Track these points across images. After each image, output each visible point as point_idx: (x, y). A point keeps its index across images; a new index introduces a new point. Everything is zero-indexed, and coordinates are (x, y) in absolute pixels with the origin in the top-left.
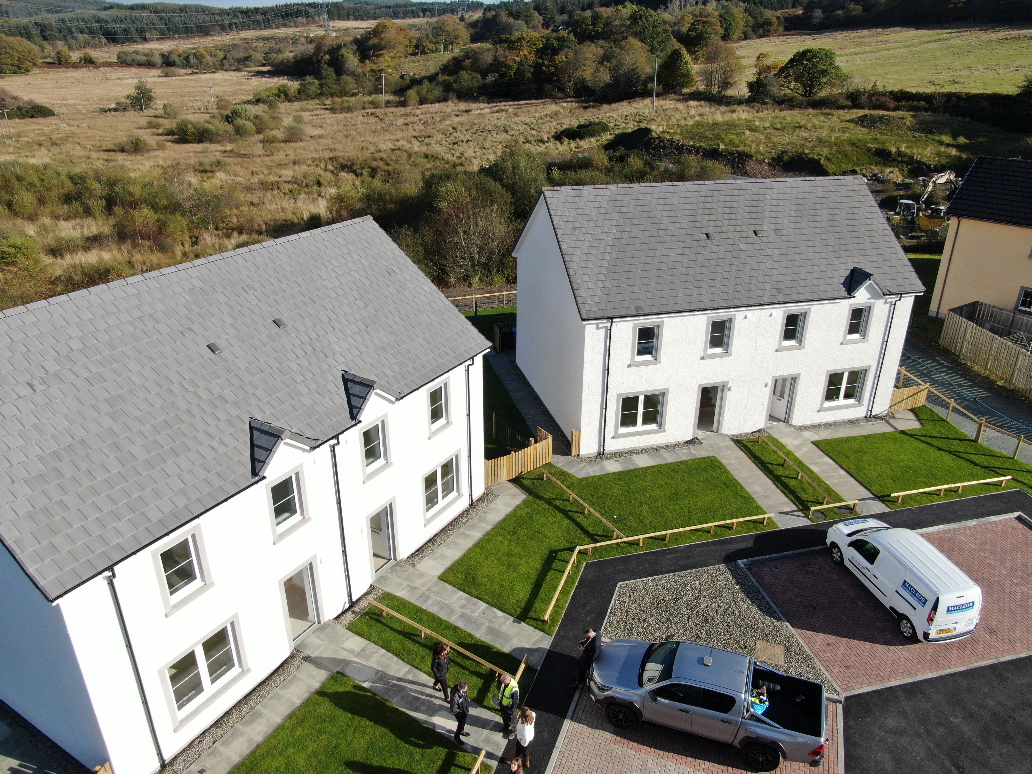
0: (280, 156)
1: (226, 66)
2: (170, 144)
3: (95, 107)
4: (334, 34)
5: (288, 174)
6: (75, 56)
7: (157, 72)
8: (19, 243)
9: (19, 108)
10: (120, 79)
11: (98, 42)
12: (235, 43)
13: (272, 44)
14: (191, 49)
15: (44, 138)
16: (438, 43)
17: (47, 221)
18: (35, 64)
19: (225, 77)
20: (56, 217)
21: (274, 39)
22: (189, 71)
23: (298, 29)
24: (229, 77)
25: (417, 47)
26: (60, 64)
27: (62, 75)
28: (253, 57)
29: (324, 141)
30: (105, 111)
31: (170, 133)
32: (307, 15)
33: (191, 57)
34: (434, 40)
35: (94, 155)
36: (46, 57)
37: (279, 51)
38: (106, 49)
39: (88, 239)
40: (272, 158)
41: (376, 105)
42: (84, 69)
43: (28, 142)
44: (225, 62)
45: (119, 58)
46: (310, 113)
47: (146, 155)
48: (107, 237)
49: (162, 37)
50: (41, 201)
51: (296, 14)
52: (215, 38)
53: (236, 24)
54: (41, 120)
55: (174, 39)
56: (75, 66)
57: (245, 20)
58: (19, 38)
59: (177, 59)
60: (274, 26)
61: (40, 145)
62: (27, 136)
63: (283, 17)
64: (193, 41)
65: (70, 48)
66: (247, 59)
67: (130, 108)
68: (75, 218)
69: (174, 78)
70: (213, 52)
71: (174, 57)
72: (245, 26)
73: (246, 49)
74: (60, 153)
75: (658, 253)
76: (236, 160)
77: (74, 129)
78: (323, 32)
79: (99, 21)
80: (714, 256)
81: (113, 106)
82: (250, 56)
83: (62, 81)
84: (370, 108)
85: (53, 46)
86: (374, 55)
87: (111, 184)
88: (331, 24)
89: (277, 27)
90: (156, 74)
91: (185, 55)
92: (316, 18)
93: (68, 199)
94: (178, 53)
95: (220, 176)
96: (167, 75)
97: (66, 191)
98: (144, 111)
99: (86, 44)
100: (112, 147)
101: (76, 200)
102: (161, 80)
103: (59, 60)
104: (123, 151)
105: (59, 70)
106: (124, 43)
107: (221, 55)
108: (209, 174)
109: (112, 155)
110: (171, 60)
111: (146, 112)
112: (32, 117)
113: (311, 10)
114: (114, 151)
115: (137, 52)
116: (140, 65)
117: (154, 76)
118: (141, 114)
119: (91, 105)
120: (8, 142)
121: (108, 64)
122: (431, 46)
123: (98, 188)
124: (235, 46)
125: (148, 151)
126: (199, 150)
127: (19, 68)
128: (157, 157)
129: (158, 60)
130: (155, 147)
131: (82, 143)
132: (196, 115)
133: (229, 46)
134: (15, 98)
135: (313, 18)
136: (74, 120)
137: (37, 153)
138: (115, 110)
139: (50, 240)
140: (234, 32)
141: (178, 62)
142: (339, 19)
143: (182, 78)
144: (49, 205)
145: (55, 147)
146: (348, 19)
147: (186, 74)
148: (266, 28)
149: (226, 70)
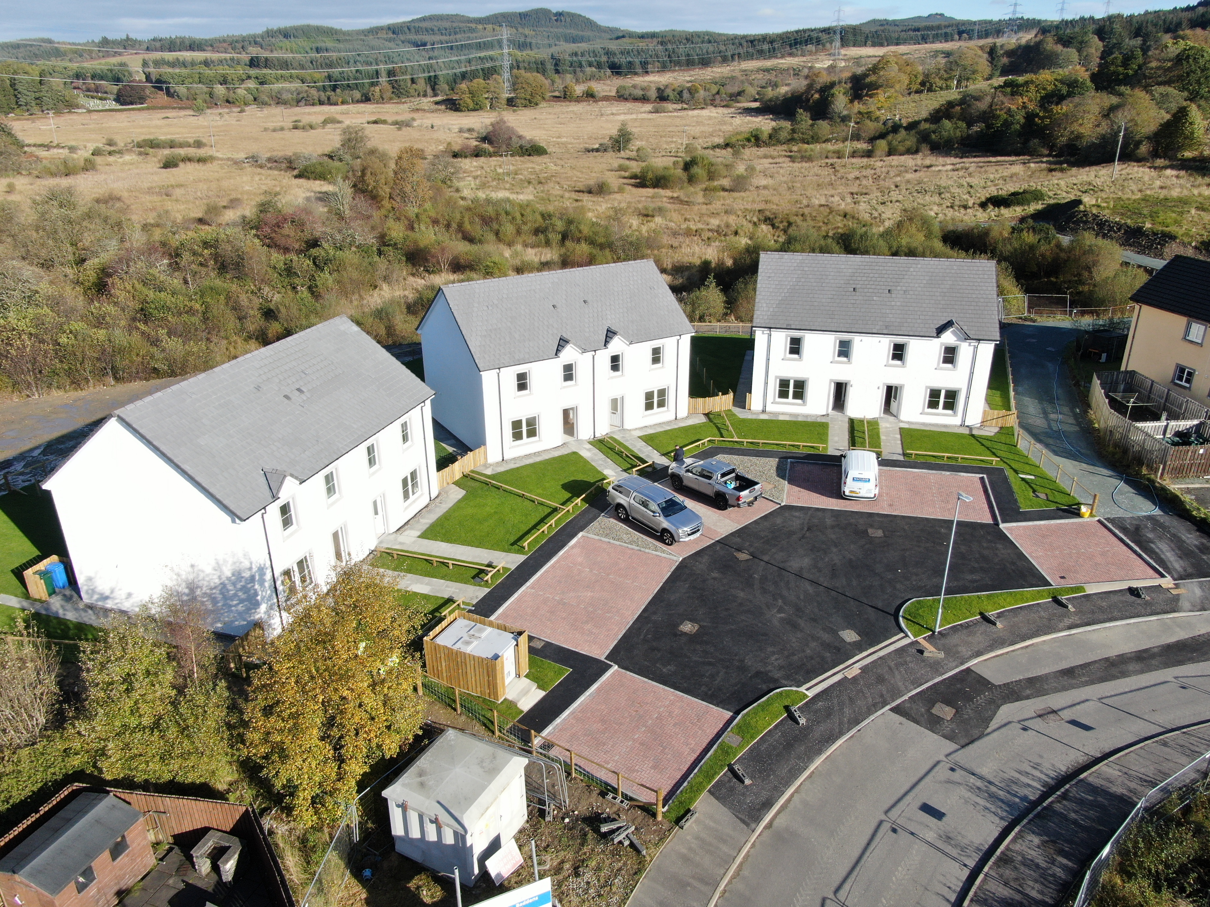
0: (717, 205)
1: (718, 102)
2: (630, 187)
3: (582, 146)
4: (843, 64)
5: (715, 222)
6: (579, 89)
7: (648, 107)
8: (497, 261)
9: (521, 147)
10: (613, 114)
11: (602, 75)
12: (734, 75)
13: (772, 77)
14: (688, 82)
15: (534, 177)
16: (951, 78)
17: (519, 247)
18: (544, 98)
19: (712, 115)
20: (526, 245)
21: (775, 70)
22: (679, 106)
23: (804, 59)
24: (715, 115)
25: (923, 84)
26: (565, 98)
27: (565, 109)
28: (746, 92)
29: (765, 192)
30: (589, 151)
31: (634, 177)
32: (818, 41)
33: (685, 92)
34: (946, 76)
35: (567, 195)
36: (555, 91)
37: (775, 85)
38: (608, 82)
39: (541, 263)
40: (708, 206)
41: (839, 155)
42: (585, 103)
43: (521, 180)
44: (717, 97)
45: (618, 92)
46: (771, 160)
47: (607, 198)
48: (554, 263)
49: (664, 68)
50: (519, 232)
51: (806, 41)
52: (715, 69)
53: (739, 54)
54: (536, 159)
55: (675, 71)
56: (578, 100)
57: (751, 50)
58: (535, 74)
59: (671, 94)
60: (779, 55)
61: (529, 183)
62: (521, 174)
63: (791, 46)
64: (692, 73)
65: (577, 81)
66: (739, 94)
67: (610, 149)
68: (539, 246)
69: (662, 114)
70: (708, 86)
71: (669, 92)
72: (749, 56)
73: (742, 82)
74: (543, 191)
75: (816, 296)
76: (677, 206)
77: (558, 168)
78: (831, 62)
79: (608, 53)
80: (852, 301)
81: (597, 146)
82: (744, 91)
83: (563, 116)
84: (832, 158)
85: (563, 80)
86: (867, 95)
87: (570, 222)
88: (843, 51)
89: (783, 57)
90: (647, 109)
91: (680, 89)
92: (828, 45)
93: (537, 231)
94: (673, 87)
95: (658, 220)
96: (656, 111)
97: (537, 225)
98: (622, 152)
99: (592, 77)
100: (582, 188)
101: (542, 232)
102: (650, 116)
103: (565, 94)
104: (590, 192)
105: (563, 104)
106: (626, 75)
107: (714, 89)
108: (649, 218)
109: (581, 196)
110: (665, 94)
111: (623, 154)
112: (529, 155)
113: (824, 36)
114: (583, 192)
115: (634, 87)
116: (636, 99)
117: (645, 112)
118: (619, 155)
119: (580, 144)
120: (506, 178)
121: (606, 98)
122: (940, 83)
123: (560, 225)
124: (733, 78)
125: (610, 193)
126: (650, 195)
127: (530, 102)
128: (615, 199)
129: (653, 94)
130: (616, 190)
131: (562, 183)
132: (664, 159)
133: (727, 78)
134: (520, 137)
135: (824, 45)
136: (561, 159)
137: (525, 190)
138: (597, 150)
139: (517, 262)
140: (736, 63)
141: (672, 97)
142: (854, 46)
143: (670, 114)
144: (523, 236)
145: (540, 185)
146: (865, 45)
147: (676, 110)
148: (770, 58)
149: (715, 106)
